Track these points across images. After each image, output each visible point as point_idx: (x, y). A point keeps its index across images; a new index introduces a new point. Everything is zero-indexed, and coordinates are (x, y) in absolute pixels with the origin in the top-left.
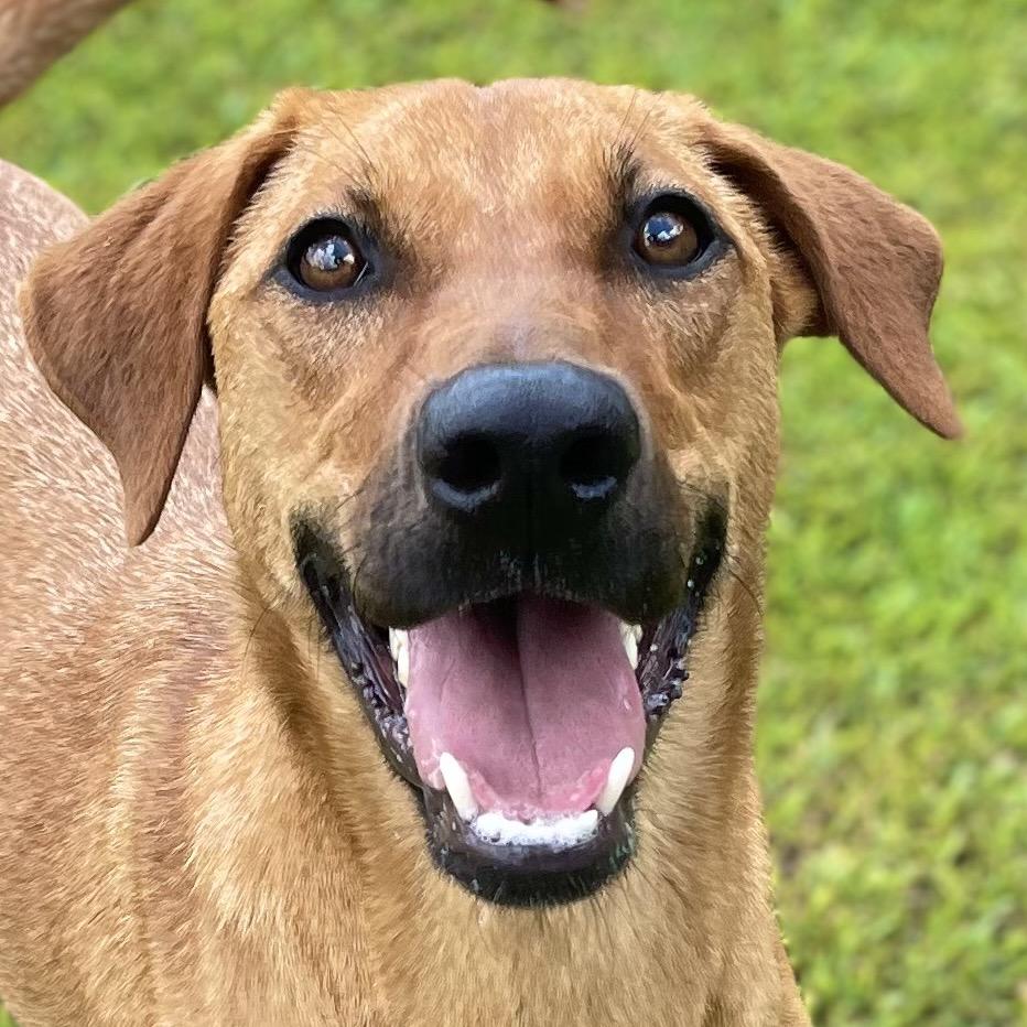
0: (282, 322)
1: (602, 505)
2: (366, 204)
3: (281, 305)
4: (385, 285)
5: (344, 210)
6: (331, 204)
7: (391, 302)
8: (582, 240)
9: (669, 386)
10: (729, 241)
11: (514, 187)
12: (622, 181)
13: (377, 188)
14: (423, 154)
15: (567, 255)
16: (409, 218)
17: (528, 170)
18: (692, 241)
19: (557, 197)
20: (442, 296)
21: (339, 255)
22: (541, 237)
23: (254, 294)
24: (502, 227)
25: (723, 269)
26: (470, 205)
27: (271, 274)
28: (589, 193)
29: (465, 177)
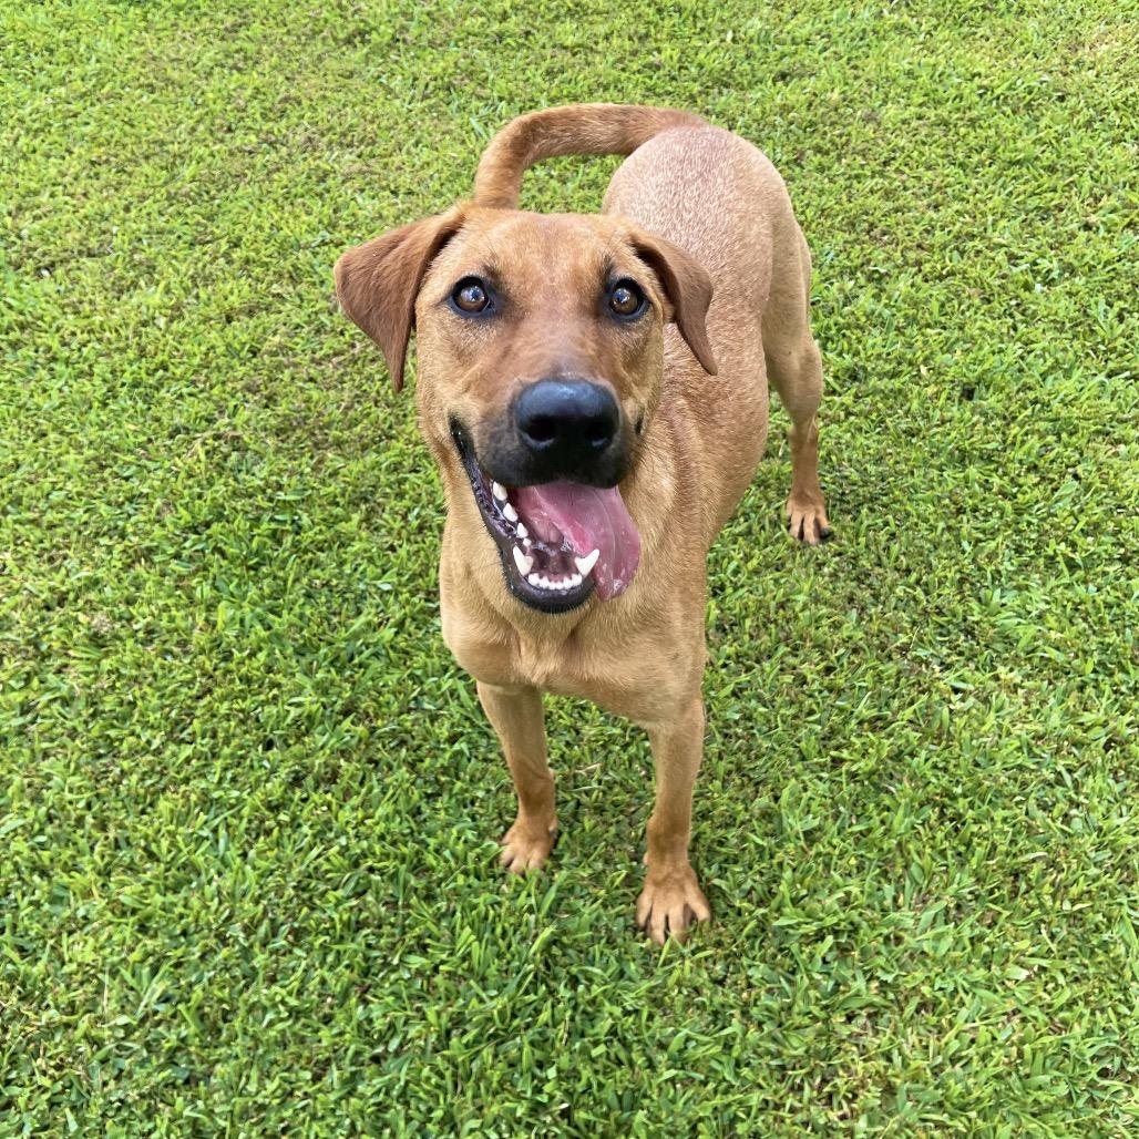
0: (447, 322)
2: (492, 273)
3: (448, 315)
4: (498, 315)
5: (482, 275)
6: (474, 270)
7: (501, 323)
8: (587, 304)
9: (624, 373)
10: (650, 302)
11: (558, 269)
12: (606, 271)
13: (499, 266)
14: (518, 251)
15: (581, 309)
16: (513, 283)
17: (563, 266)
18: (635, 300)
19: (577, 276)
20: (526, 326)
21: (476, 296)
22: (568, 300)
23: (437, 306)
24: (553, 294)
25: (648, 316)
26: (540, 280)
27: (445, 299)
28: (591, 279)
29: (535, 259)
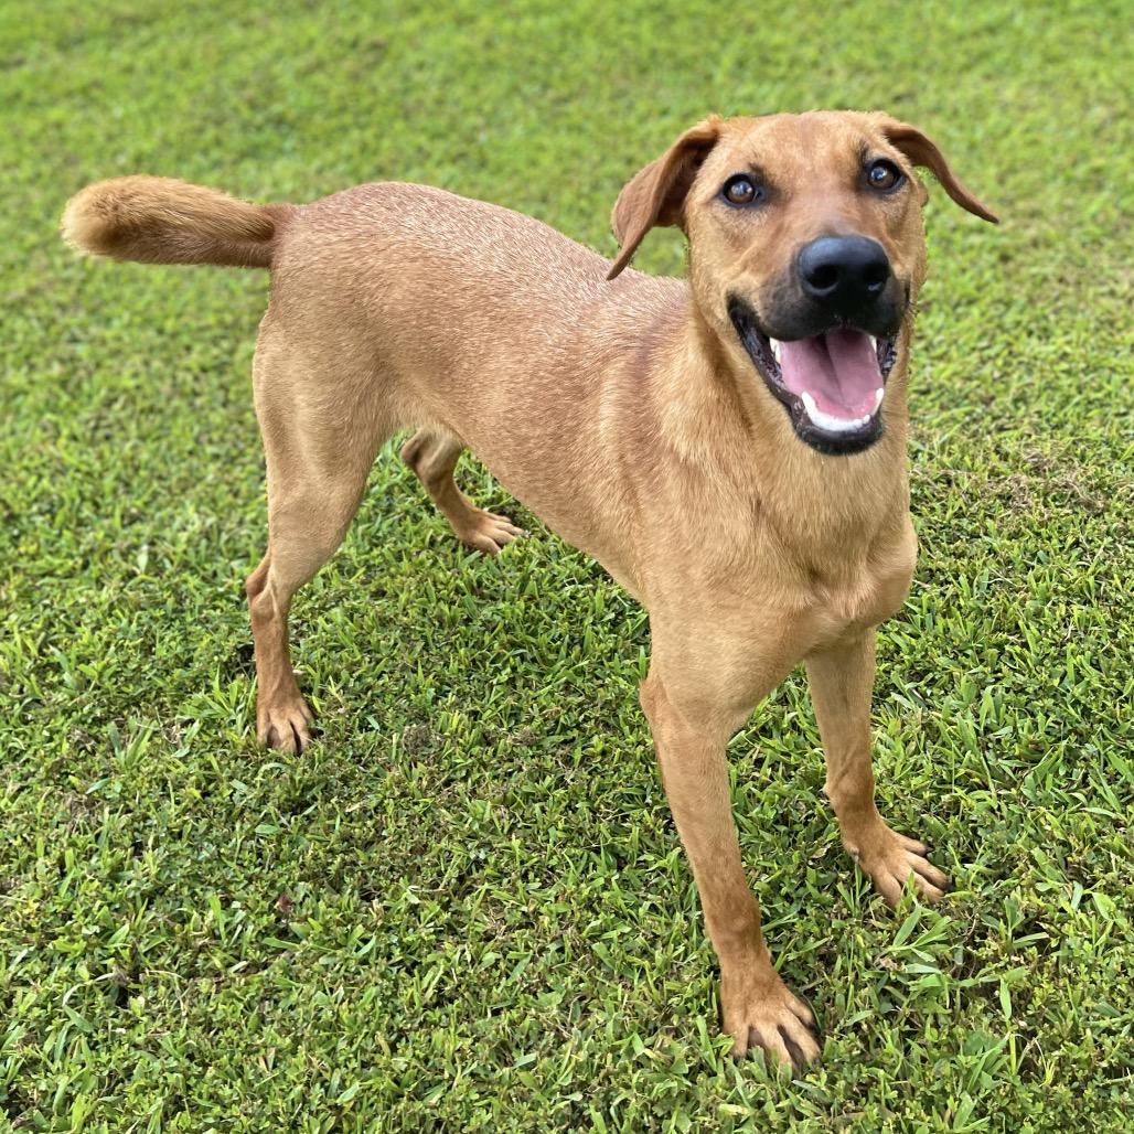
0: (721, 215)
1: (877, 293)
2: (757, 169)
3: (720, 209)
4: (767, 201)
5: (747, 171)
6: (741, 168)
7: (770, 208)
8: (848, 180)
9: (889, 239)
10: (906, 177)
11: (817, 158)
12: (861, 153)
13: (761, 162)
14: (779, 146)
15: (843, 187)
16: (776, 172)
17: (822, 151)
18: (891, 177)
19: (836, 163)
20: (793, 205)
21: (745, 190)
22: (831, 180)
23: (708, 203)
24: (814, 176)
25: (905, 189)
26: (801, 167)
27: (716, 196)
28: (849, 161)
29: (796, 154)
